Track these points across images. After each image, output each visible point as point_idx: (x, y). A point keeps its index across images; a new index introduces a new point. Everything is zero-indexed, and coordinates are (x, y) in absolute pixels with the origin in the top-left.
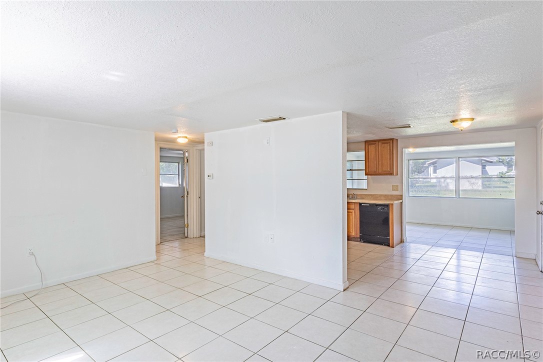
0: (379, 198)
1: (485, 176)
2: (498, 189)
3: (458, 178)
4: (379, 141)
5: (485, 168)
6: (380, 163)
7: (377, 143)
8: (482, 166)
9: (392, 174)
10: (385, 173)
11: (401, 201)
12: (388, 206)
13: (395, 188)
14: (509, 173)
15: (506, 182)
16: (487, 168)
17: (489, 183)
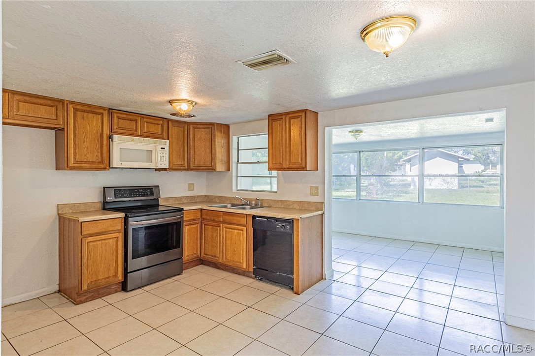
0: (292, 207)
1: (461, 175)
2: (475, 189)
3: (422, 176)
4: (287, 114)
5: (462, 167)
6: (288, 150)
7: (284, 117)
8: (459, 164)
9: (304, 168)
10: (294, 166)
11: (321, 212)
12: (290, 222)
13: (314, 191)
14: (486, 172)
15: (483, 182)
16: (464, 166)
17: (465, 182)
